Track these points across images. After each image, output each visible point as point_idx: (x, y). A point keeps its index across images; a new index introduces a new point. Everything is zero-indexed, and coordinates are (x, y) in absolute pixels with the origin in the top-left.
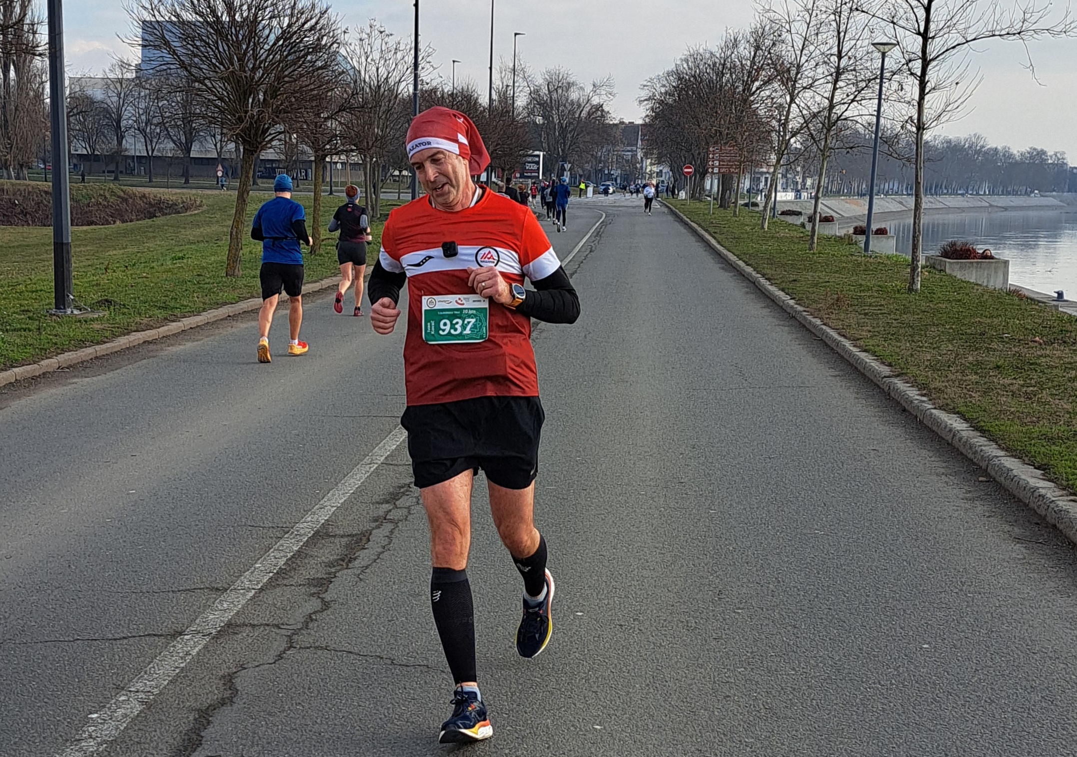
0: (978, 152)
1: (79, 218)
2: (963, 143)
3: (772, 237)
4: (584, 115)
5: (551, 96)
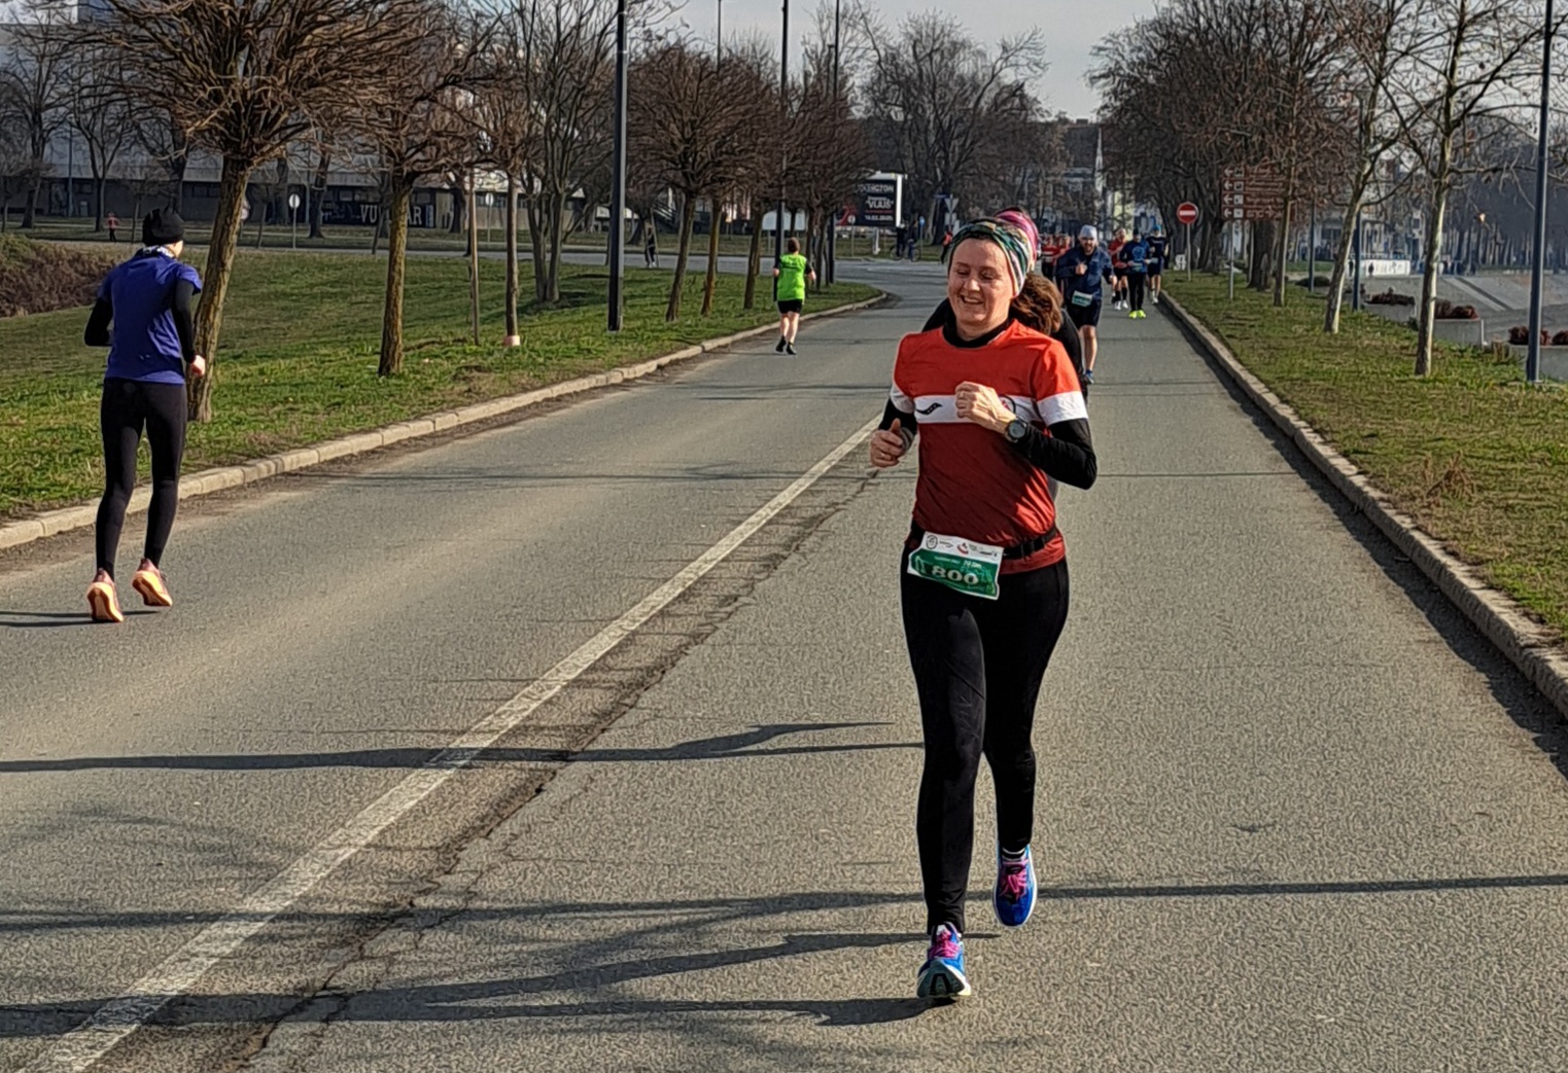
3: (1347, 348)
4: (984, 105)
5: (920, 70)
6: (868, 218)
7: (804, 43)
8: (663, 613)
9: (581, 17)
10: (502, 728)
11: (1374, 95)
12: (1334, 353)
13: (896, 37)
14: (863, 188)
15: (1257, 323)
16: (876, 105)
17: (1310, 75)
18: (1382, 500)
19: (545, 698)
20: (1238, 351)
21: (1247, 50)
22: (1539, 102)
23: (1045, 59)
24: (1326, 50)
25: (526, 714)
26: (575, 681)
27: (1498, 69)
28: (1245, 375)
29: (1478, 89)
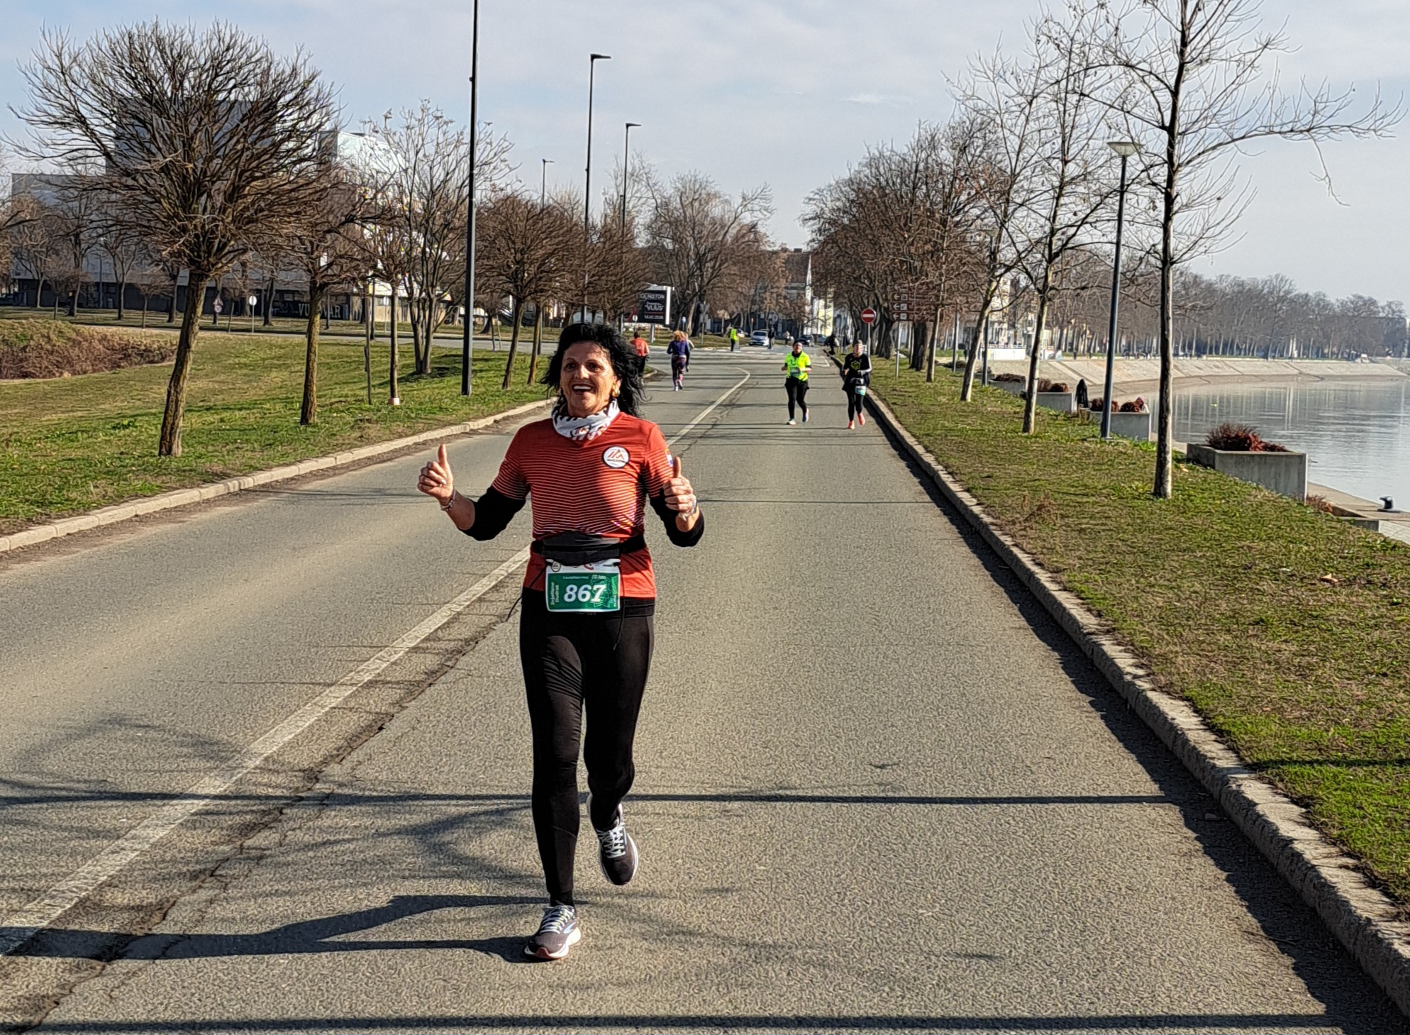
0: (1282, 299)
1: (11, 368)
2: (1260, 287)
3: (975, 412)
4: (729, 238)
5: (684, 212)
6: (646, 317)
7: (604, 194)
8: (480, 600)
9: (448, 174)
10: (359, 682)
11: (1000, 235)
12: (966, 417)
13: (669, 191)
14: (644, 296)
15: (913, 395)
16: (654, 238)
17: (957, 219)
18: (993, 524)
19: (392, 660)
20: (899, 415)
21: (912, 201)
22: (1115, 241)
23: (772, 205)
24: (968, 201)
25: (377, 671)
26: (414, 648)
27: (1087, 216)
28: (903, 432)
29: (1072, 230)
